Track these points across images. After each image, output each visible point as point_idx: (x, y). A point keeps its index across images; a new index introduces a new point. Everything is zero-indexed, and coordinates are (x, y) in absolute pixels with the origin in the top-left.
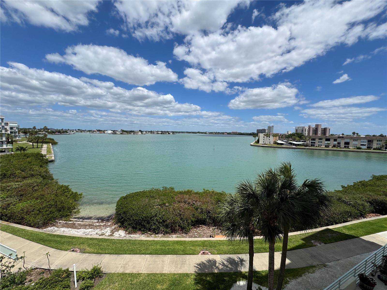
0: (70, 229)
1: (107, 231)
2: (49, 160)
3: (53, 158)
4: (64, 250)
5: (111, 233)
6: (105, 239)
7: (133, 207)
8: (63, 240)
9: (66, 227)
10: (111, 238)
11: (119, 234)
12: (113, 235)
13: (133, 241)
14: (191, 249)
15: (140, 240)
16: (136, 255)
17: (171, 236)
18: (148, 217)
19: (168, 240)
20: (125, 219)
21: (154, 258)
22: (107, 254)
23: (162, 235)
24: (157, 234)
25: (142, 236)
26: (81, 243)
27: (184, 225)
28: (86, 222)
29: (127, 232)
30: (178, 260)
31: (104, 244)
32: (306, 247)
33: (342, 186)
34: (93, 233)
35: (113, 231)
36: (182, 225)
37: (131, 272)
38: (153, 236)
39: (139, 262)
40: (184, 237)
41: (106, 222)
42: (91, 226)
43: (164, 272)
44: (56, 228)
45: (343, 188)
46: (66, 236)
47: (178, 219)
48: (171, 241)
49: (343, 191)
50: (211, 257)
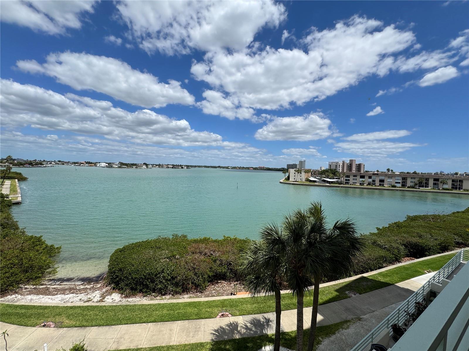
0: (41, 296)
1: (96, 296)
2: (13, 202)
3: (19, 199)
4: (31, 326)
5: (101, 298)
6: (91, 306)
7: (133, 262)
8: (30, 312)
9: (34, 294)
10: (100, 305)
11: (112, 299)
12: (104, 300)
13: (130, 306)
14: (207, 311)
15: (140, 305)
16: (134, 325)
17: (182, 296)
18: (152, 274)
19: (178, 302)
20: (121, 279)
21: (158, 327)
22: (94, 326)
23: (171, 295)
24: (164, 295)
25: (144, 299)
26: (57, 315)
27: (199, 281)
28: (65, 285)
29: (124, 296)
30: (190, 327)
31: (91, 313)
32: (340, 299)
33: (377, 228)
34: (75, 299)
35: (103, 294)
36: (196, 281)
37: (127, 348)
38: (158, 298)
39: (139, 334)
40: (198, 297)
41: (94, 284)
42: (72, 290)
43: (171, 344)
44: (19, 296)
45: (378, 230)
46: (34, 306)
47: (191, 274)
48: (181, 303)
49: (379, 233)
50: (231, 319)
